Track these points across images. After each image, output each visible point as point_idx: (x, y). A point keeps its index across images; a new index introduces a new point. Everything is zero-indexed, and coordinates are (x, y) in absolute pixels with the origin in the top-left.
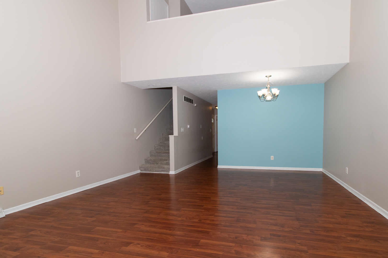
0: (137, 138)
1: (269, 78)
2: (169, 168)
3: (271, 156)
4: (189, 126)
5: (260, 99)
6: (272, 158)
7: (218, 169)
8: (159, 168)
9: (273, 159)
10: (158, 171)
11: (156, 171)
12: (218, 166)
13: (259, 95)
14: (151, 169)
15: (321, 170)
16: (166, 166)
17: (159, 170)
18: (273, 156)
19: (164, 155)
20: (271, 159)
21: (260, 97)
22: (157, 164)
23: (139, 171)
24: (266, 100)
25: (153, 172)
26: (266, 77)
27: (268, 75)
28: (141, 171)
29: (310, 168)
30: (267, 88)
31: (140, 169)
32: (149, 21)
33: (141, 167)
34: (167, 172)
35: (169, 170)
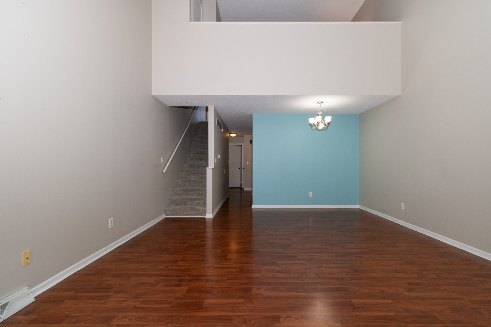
0: (164, 171)
1: (321, 104)
2: (206, 211)
3: (310, 193)
4: (219, 157)
5: (311, 127)
6: (311, 194)
7: (253, 209)
8: (191, 210)
9: (312, 196)
10: (190, 215)
11: (187, 215)
12: (253, 205)
13: (310, 123)
14: (181, 212)
15: (357, 206)
16: (201, 208)
17: (192, 213)
18: (312, 193)
19: (192, 193)
20: (310, 196)
21: (311, 125)
22: (186, 205)
23: (164, 216)
24: (318, 129)
25: (183, 216)
26: (318, 103)
27: (320, 101)
28: (166, 216)
29: (347, 205)
30: (318, 115)
31: (165, 212)
32: (191, 21)
33: (167, 210)
34: (201, 216)
35: (205, 212)
